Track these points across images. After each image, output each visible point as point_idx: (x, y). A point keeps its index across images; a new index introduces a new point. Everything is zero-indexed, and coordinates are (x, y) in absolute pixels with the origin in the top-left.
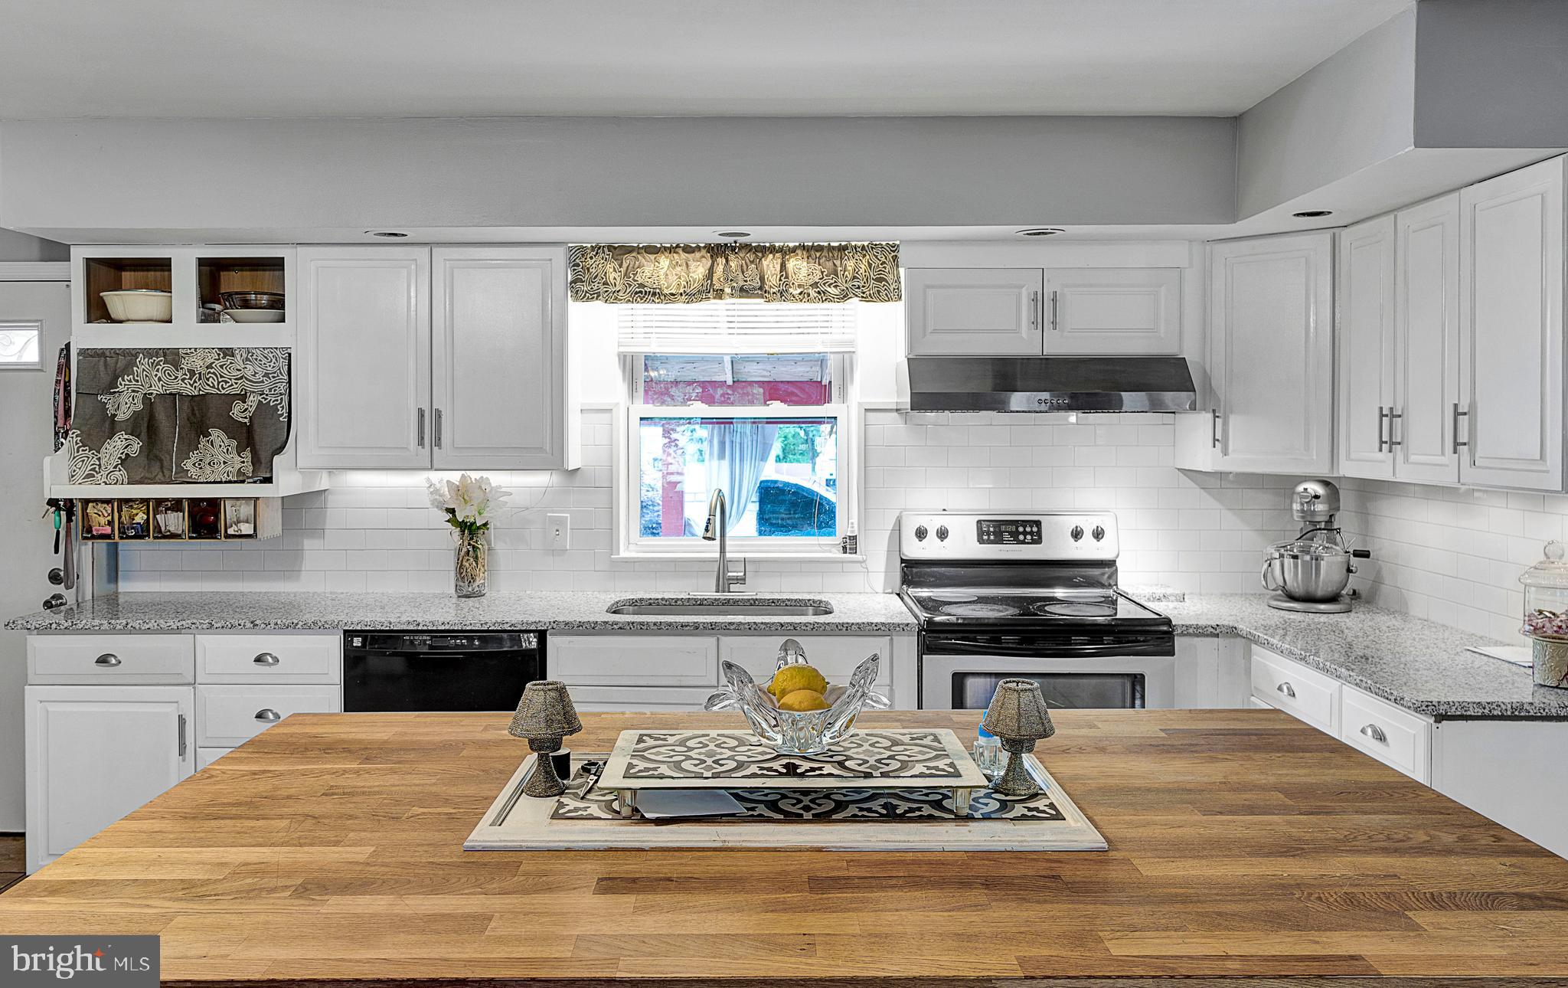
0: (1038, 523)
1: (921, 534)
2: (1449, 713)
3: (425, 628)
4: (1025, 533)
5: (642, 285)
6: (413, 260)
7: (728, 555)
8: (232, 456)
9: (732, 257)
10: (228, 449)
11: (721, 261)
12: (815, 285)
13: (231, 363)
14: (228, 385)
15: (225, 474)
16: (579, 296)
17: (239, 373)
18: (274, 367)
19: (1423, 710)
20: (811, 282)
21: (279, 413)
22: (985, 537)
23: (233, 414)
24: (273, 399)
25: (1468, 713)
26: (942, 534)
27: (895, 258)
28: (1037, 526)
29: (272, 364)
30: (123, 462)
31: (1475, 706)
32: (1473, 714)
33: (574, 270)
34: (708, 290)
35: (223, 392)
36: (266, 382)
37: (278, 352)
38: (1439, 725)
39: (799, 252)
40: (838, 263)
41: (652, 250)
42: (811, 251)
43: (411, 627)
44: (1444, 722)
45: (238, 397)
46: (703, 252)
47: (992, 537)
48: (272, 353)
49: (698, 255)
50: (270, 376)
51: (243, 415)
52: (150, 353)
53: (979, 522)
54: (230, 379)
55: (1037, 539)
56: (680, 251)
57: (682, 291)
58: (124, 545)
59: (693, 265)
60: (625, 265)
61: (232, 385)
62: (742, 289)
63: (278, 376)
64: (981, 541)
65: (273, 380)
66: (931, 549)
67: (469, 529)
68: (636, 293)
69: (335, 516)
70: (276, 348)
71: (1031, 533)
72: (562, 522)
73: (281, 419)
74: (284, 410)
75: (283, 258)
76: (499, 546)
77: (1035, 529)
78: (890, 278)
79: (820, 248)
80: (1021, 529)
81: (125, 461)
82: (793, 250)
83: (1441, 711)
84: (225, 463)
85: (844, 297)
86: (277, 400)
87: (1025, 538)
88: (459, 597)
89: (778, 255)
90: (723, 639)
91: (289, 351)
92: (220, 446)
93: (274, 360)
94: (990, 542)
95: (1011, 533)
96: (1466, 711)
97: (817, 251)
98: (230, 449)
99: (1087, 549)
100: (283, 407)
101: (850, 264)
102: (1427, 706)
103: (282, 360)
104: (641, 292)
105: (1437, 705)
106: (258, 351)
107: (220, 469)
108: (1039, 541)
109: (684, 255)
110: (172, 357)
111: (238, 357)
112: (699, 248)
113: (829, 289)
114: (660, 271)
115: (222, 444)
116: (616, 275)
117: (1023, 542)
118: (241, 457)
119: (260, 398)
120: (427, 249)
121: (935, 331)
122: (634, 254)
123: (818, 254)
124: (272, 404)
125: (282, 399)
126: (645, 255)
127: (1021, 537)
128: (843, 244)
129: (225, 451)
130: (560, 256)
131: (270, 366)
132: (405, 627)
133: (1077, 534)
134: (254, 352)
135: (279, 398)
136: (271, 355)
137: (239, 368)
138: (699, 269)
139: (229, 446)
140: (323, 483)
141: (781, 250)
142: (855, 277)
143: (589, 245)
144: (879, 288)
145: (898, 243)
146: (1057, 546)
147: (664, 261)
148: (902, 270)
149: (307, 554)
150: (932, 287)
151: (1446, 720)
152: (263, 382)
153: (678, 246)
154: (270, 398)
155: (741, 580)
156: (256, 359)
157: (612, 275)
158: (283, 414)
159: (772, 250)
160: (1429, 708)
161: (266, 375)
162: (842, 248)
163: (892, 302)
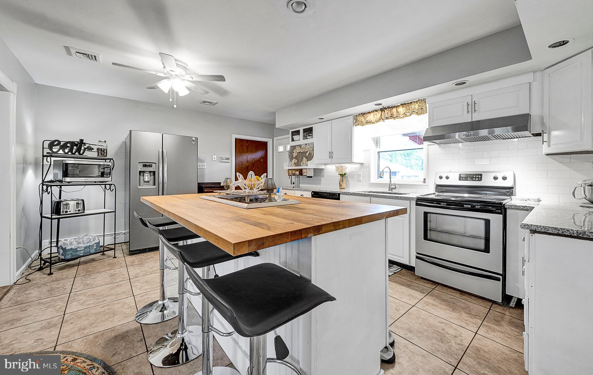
0: (481, 175)
1: (441, 178)
2: (537, 230)
5: (367, 121)
6: (329, 123)
7: (392, 183)
9: (385, 110)
11: (383, 112)
14: (306, 150)
16: (356, 125)
17: (307, 147)
19: (523, 227)
20: (403, 113)
22: (462, 179)
25: (549, 232)
26: (447, 178)
27: (425, 102)
28: (480, 176)
30: (294, 164)
31: (553, 229)
32: (552, 232)
33: (355, 120)
34: (381, 119)
36: (310, 149)
38: (533, 235)
39: (400, 106)
40: (410, 107)
41: (370, 112)
44: (536, 234)
45: (307, 152)
47: (464, 179)
49: (378, 112)
51: (307, 155)
52: (298, 146)
53: (460, 174)
55: (480, 179)
56: (374, 111)
57: (375, 121)
58: (292, 176)
59: (378, 114)
60: (365, 117)
62: (386, 118)
63: (312, 147)
64: (460, 180)
66: (444, 182)
67: (342, 175)
68: (366, 123)
69: (326, 173)
70: (312, 143)
71: (478, 178)
72: (360, 175)
75: (313, 127)
76: (350, 180)
77: (480, 177)
78: (424, 108)
79: (405, 104)
80: (474, 177)
81: (295, 163)
83: (533, 229)
85: (410, 115)
87: (476, 179)
88: (340, 189)
89: (396, 108)
93: (312, 145)
95: (471, 178)
96: (547, 230)
99: (499, 184)
101: (413, 106)
102: (525, 226)
105: (530, 226)
108: (481, 180)
109: (376, 112)
110: (300, 146)
111: (307, 145)
112: (378, 110)
113: (407, 114)
114: (371, 117)
119: (309, 152)
120: (331, 121)
121: (436, 120)
122: (366, 114)
126: (368, 114)
128: (411, 101)
130: (352, 118)
133: (496, 178)
138: (379, 114)
140: (323, 167)
141: (396, 106)
142: (414, 110)
143: (358, 114)
144: (421, 111)
145: (426, 98)
146: (487, 182)
147: (372, 115)
148: (427, 105)
149: (322, 181)
150: (435, 107)
151: (537, 233)
153: (374, 110)
155: (395, 188)
156: (309, 145)
157: (363, 120)
159: (394, 107)
160: (526, 227)
162: (411, 103)
163: (425, 114)
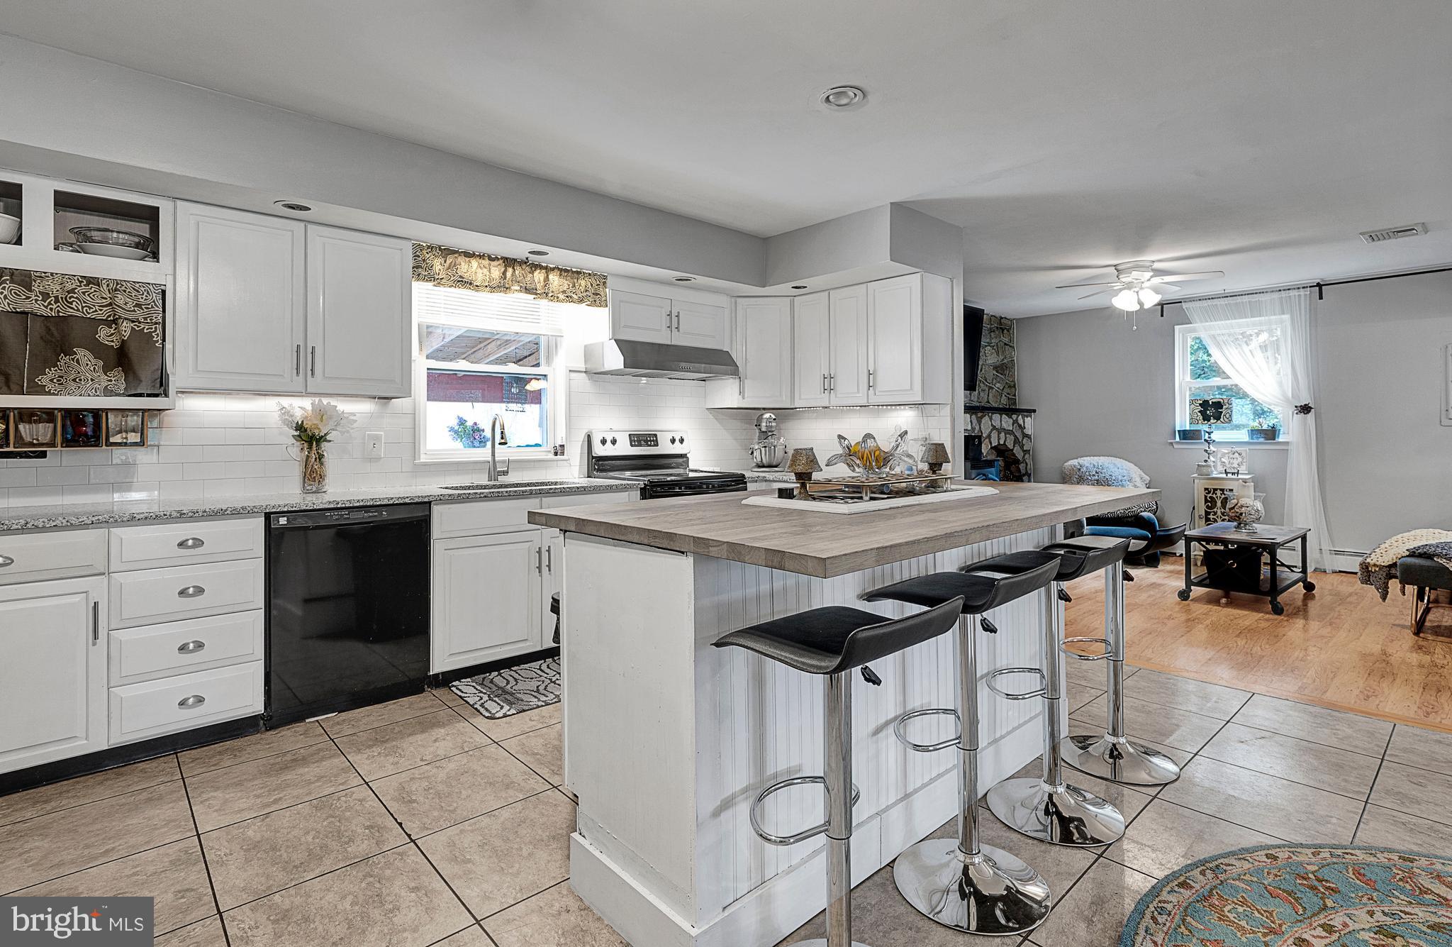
0: (656, 435)
1: (604, 442)
3: (344, 506)
4: (651, 441)
5: (461, 277)
6: (290, 231)
7: (496, 459)
8: (98, 374)
9: (517, 268)
10: (94, 368)
11: (510, 270)
12: (564, 292)
13: (95, 291)
14: (92, 310)
15: (94, 390)
16: (419, 277)
17: (104, 301)
18: (146, 300)
20: (561, 290)
21: (154, 339)
22: (633, 443)
23: (100, 337)
24: (147, 327)
26: (614, 442)
27: (604, 283)
28: (655, 437)
29: (144, 296)
33: (415, 259)
34: (502, 287)
35: (89, 316)
36: (139, 312)
37: (151, 287)
39: (555, 271)
40: (576, 281)
41: (468, 255)
42: (563, 271)
43: (332, 506)
45: (103, 322)
46: (501, 261)
47: (636, 443)
48: (144, 287)
49: (496, 263)
50: (143, 307)
51: (109, 339)
53: (630, 435)
54: (94, 306)
56: (486, 259)
57: (487, 284)
59: (493, 269)
60: (448, 262)
61: (96, 311)
62: (522, 288)
63: (152, 307)
64: (632, 445)
65: (146, 310)
66: (608, 451)
67: (317, 442)
68: (459, 281)
70: (149, 284)
71: (653, 441)
72: (378, 438)
73: (157, 344)
74: (159, 338)
75: (158, 208)
76: (329, 457)
77: (655, 439)
78: (602, 293)
79: (566, 271)
80: (648, 439)
82: (553, 269)
84: (92, 380)
85: (579, 302)
86: (152, 329)
87: (651, 444)
89: (544, 271)
90: (543, 499)
91: (163, 287)
92: (87, 365)
93: (145, 294)
94: (635, 446)
95: (644, 441)
97: (565, 272)
98: (97, 368)
99: (677, 449)
100: (158, 335)
101: (583, 283)
103: (154, 295)
104: (461, 281)
106: (128, 284)
107: (88, 385)
108: (657, 445)
109: (488, 262)
110: (21, 277)
111: (105, 286)
112: (497, 259)
113: (571, 296)
114: (472, 269)
115: (89, 363)
116: (441, 267)
117: (650, 446)
118: (108, 376)
119: (132, 325)
120: (302, 224)
121: (625, 326)
122: (456, 255)
123: (566, 274)
124: (145, 331)
125: (156, 328)
126: (463, 257)
127: (649, 443)
128: (579, 270)
129: (92, 369)
130: (408, 248)
131: (142, 298)
132: (327, 506)
133: (673, 441)
134: (124, 284)
135: (153, 327)
136: (143, 289)
137: (105, 296)
138: (496, 272)
139: (96, 365)
141: (546, 268)
142: (587, 291)
143: (424, 245)
144: (596, 299)
145: (607, 275)
146: (665, 448)
147: (474, 263)
148: (608, 290)
150: (622, 302)
152: (134, 311)
153: (484, 255)
154: (143, 326)
155: (505, 473)
156: (125, 291)
157: (438, 268)
158: (158, 341)
159: (541, 267)
161: (137, 305)
162: (579, 273)
163: (601, 308)
